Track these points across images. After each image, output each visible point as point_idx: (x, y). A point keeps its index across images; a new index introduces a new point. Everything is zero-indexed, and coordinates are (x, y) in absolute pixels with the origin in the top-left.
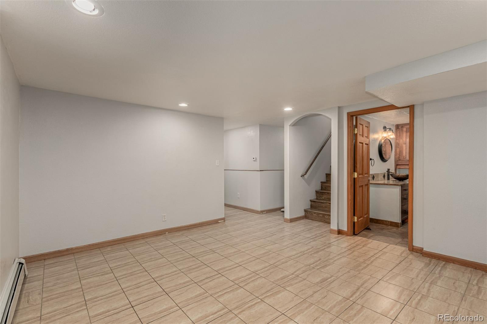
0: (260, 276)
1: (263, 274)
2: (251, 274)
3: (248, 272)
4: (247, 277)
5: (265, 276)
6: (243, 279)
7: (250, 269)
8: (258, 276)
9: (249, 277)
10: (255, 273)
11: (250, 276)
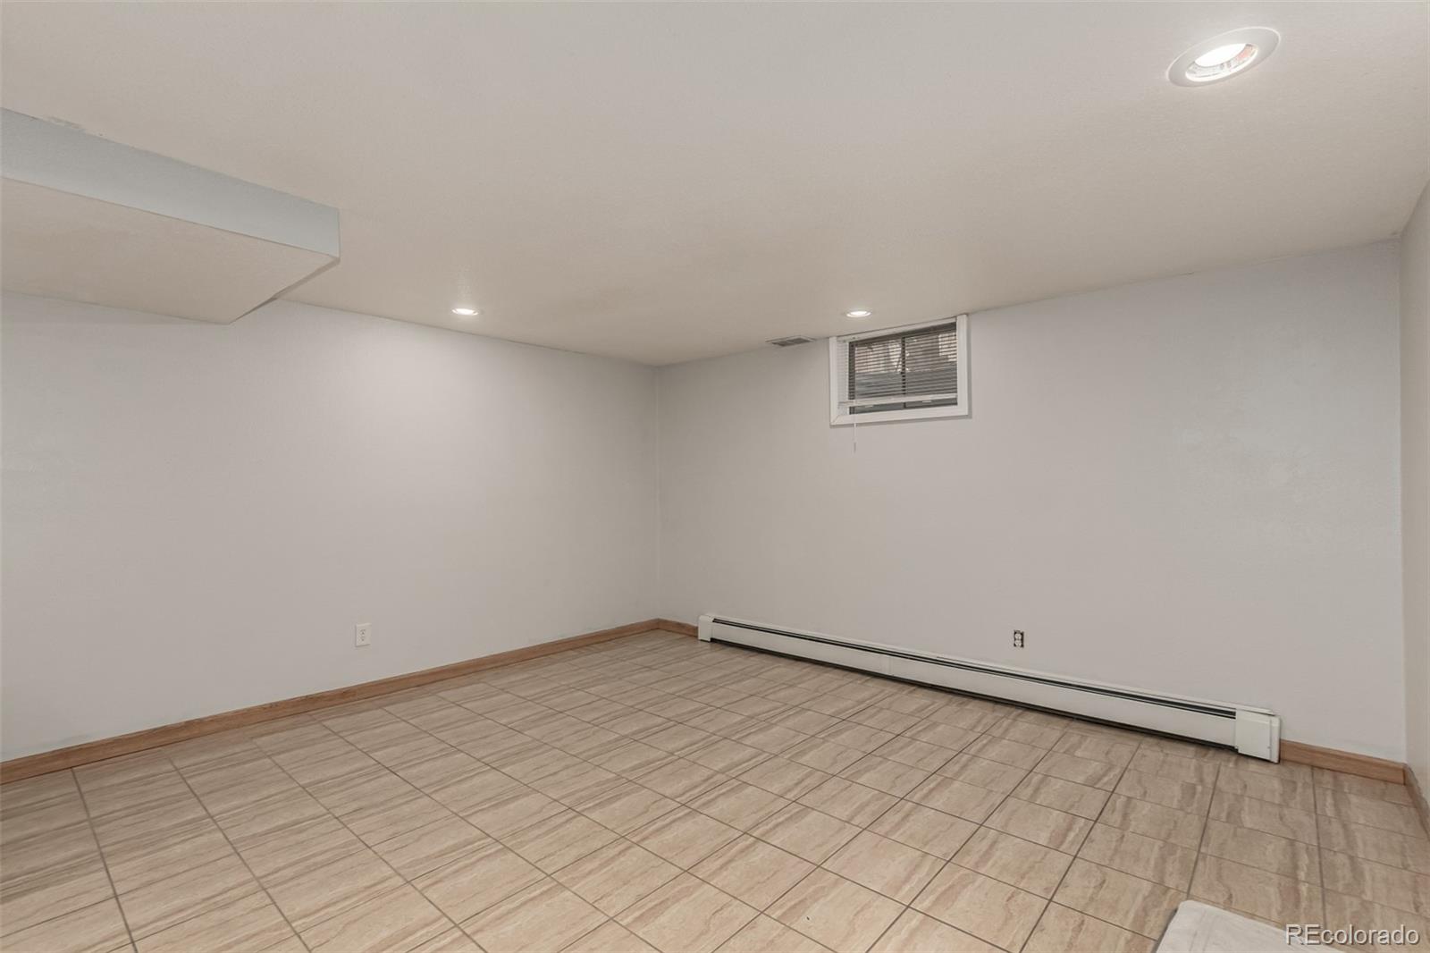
0: (678, 800)
1: (669, 809)
2: (704, 804)
3: (713, 811)
4: (712, 797)
5: (662, 802)
6: (722, 789)
7: (712, 823)
8: (683, 799)
9: (708, 796)
10: (693, 810)
11: (705, 799)
